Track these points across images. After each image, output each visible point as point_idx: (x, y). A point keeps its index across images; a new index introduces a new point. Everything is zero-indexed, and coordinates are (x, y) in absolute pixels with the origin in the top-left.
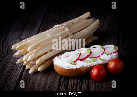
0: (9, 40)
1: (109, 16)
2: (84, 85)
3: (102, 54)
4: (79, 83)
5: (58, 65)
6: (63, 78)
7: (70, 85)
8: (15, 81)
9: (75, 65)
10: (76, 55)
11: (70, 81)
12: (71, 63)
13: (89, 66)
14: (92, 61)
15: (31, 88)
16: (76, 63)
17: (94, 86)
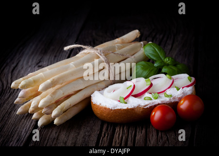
0: (22, 68)
1: (181, 35)
2: (140, 136)
3: (169, 88)
4: (132, 132)
5: (98, 104)
6: (106, 125)
7: (116, 136)
8: (29, 128)
9: (126, 103)
10: (127, 88)
11: (117, 129)
12: (119, 101)
13: (148, 106)
14: (152, 98)
15: (54, 139)
16: (127, 100)
17: (155, 137)
